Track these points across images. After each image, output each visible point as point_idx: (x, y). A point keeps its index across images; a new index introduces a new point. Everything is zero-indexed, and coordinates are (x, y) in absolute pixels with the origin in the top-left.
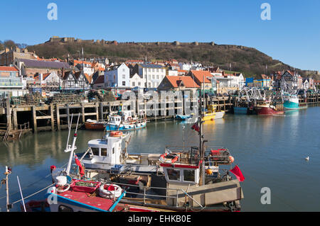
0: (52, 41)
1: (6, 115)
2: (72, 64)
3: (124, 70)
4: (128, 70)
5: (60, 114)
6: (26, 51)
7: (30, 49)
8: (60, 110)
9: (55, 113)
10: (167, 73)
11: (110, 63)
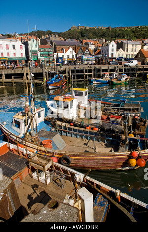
0: (72, 29)
1: (43, 73)
2: (82, 42)
3: (113, 46)
4: (115, 46)
5: (71, 73)
6: (57, 36)
7: (59, 35)
8: (71, 71)
9: (69, 73)
10: (142, 48)
11: (106, 42)
